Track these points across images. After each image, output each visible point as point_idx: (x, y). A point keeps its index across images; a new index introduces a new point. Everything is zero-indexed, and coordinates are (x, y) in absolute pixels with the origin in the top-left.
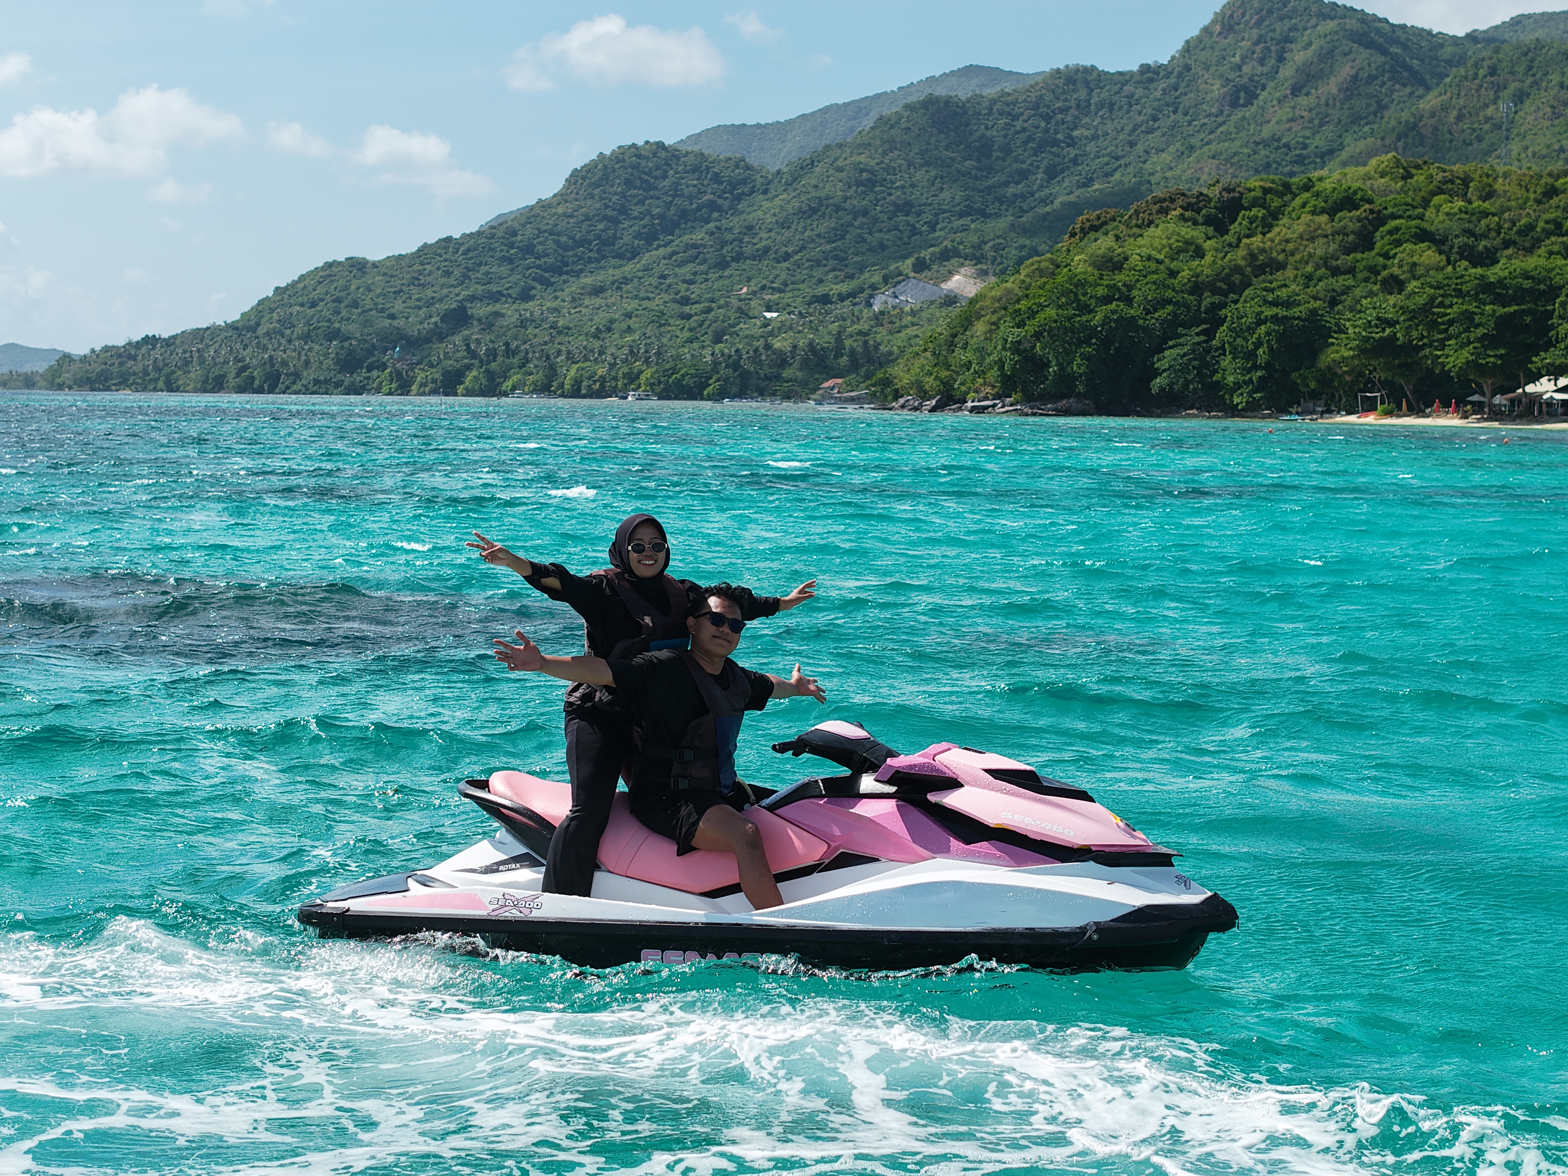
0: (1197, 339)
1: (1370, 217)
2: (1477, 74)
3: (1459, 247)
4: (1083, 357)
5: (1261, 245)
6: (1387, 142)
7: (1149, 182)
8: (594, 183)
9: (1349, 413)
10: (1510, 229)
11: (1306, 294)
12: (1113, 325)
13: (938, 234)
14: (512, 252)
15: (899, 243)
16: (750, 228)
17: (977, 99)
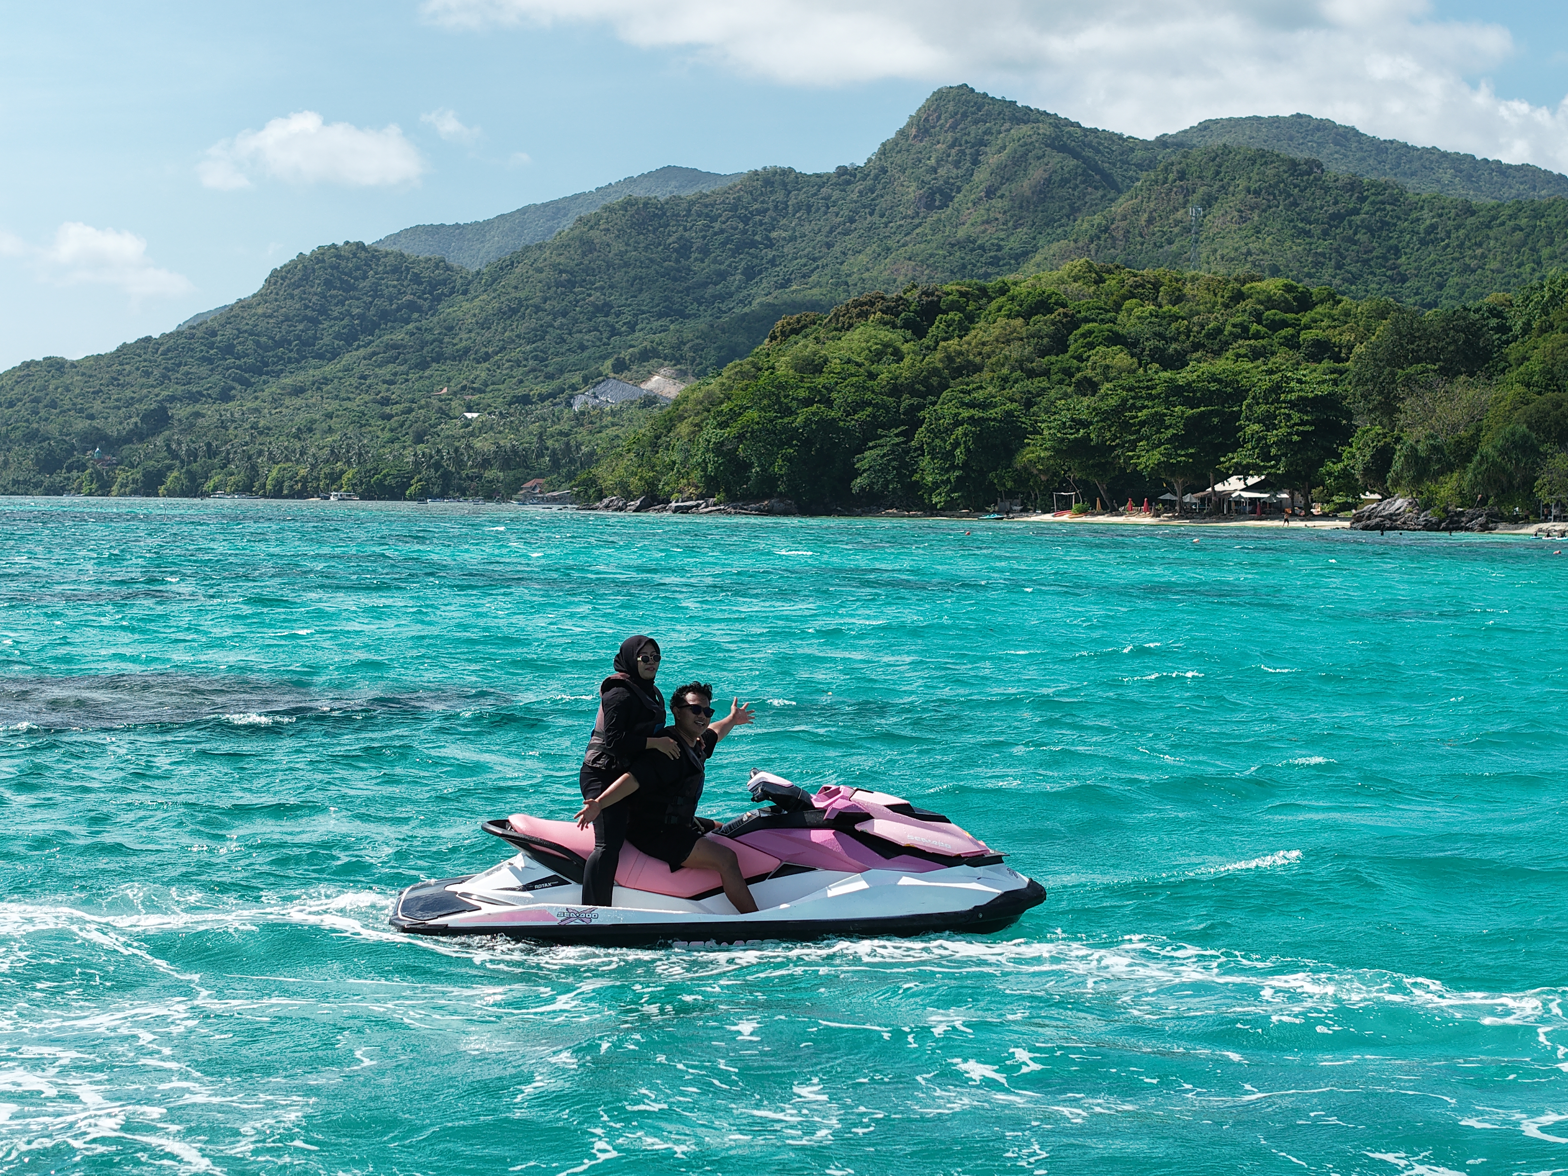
0: (897, 440)
1: (1064, 320)
2: (1166, 178)
3: (1150, 350)
4: (785, 458)
5: (958, 348)
6: (1080, 244)
7: (846, 283)
8: (294, 284)
9: (1045, 512)
10: (1199, 332)
11: (1002, 395)
12: (814, 426)
13: (637, 334)
14: (212, 352)
15: (598, 343)
16: (450, 329)
17: (676, 200)
